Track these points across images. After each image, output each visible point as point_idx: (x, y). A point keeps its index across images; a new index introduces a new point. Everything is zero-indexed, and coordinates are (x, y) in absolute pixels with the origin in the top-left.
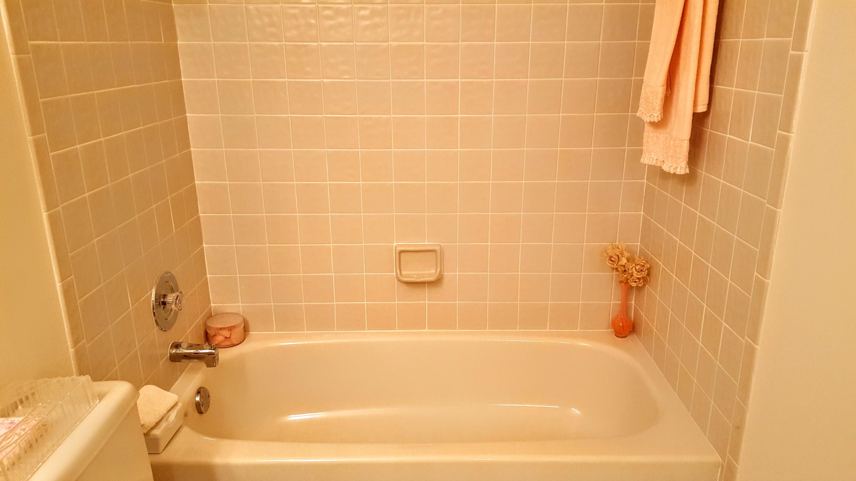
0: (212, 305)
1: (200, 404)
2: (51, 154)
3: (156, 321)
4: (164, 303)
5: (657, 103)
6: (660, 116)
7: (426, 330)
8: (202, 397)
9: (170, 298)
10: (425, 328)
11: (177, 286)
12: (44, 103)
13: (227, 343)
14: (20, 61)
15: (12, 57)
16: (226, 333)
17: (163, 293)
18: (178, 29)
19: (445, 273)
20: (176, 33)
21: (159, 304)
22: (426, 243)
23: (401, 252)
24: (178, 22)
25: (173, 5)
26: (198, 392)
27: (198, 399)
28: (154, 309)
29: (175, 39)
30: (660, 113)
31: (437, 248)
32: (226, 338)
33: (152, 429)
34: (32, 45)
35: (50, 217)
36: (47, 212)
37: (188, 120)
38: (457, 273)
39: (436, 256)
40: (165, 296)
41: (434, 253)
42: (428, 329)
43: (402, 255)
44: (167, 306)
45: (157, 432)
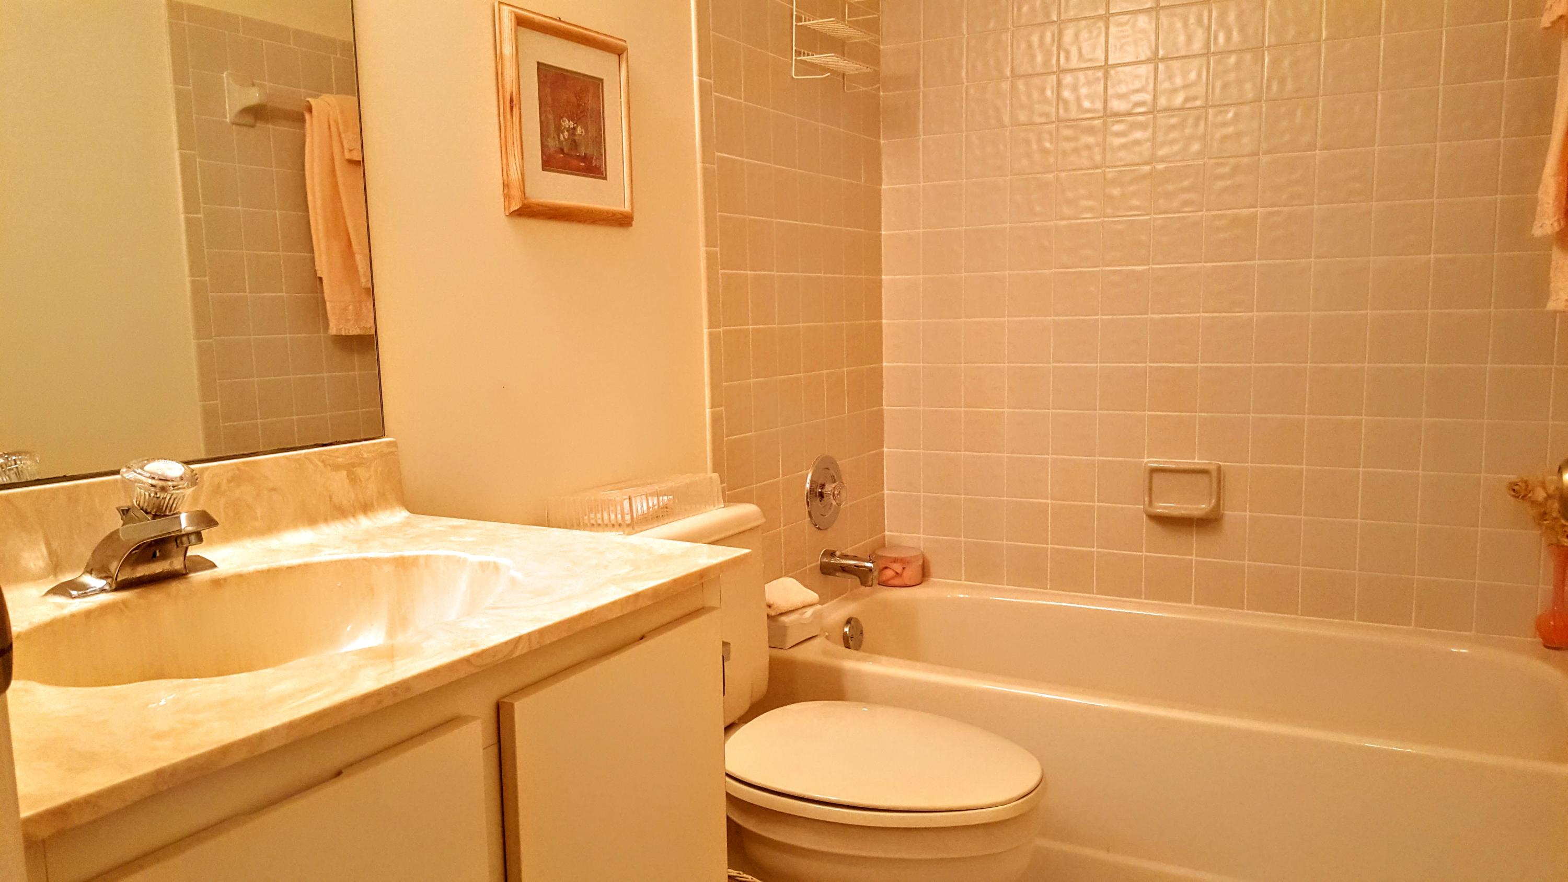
0: (887, 533)
1: (848, 637)
2: (721, 271)
3: (809, 513)
4: (821, 495)
5: (1548, 203)
6: (1556, 224)
7: (1192, 605)
8: (853, 628)
9: (829, 489)
10: (1190, 602)
11: (840, 478)
12: (721, 216)
13: (897, 581)
14: (705, 170)
15: (699, 165)
16: (897, 567)
17: (820, 481)
18: (884, 172)
19: (1225, 512)
20: (880, 173)
21: (816, 496)
22: (1196, 461)
23: (1154, 471)
24: (886, 162)
25: (882, 141)
26: (848, 622)
27: (847, 630)
28: (807, 498)
29: (879, 181)
30: (1556, 218)
31: (1213, 468)
32: (897, 573)
33: (782, 614)
34: (718, 156)
35: (710, 334)
36: (709, 329)
37: (884, 284)
38: (1248, 513)
39: (1211, 481)
40: (823, 486)
41: (1205, 477)
42: (1196, 604)
43: (1155, 475)
44: (825, 498)
45: (785, 619)
